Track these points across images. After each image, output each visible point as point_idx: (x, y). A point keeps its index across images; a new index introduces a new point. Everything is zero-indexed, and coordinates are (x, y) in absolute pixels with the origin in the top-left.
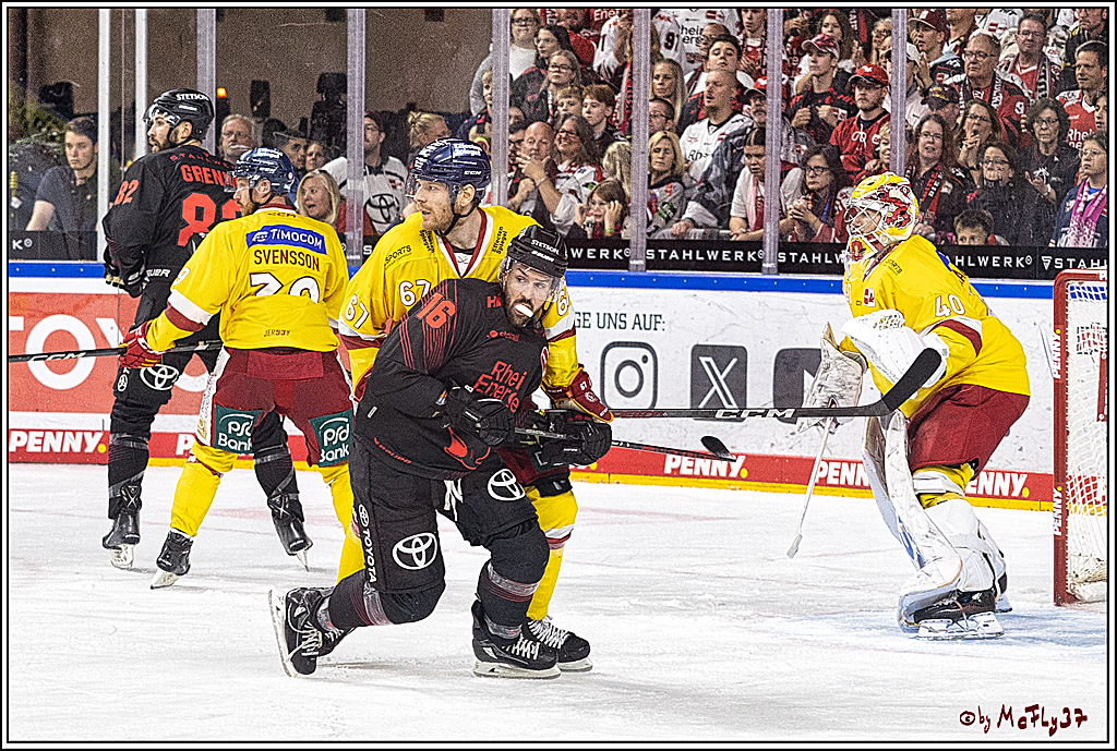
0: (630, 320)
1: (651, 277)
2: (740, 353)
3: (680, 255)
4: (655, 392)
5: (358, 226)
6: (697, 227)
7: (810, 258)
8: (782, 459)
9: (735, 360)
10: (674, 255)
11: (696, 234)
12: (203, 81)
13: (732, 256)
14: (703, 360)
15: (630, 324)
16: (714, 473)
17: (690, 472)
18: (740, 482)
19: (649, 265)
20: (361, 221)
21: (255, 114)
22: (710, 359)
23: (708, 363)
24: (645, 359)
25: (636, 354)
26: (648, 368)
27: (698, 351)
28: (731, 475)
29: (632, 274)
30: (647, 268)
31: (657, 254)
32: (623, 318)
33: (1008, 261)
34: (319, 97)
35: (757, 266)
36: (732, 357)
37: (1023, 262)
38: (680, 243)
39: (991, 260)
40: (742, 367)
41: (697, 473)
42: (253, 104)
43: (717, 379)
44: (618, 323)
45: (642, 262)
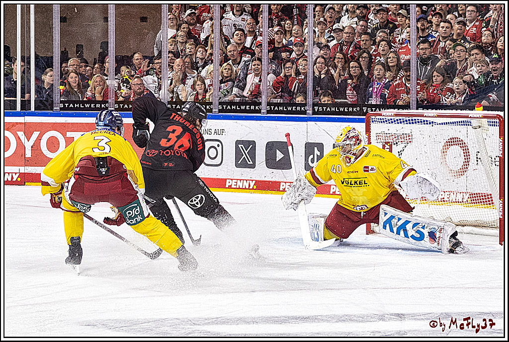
0: (213, 131)
1: (220, 116)
2: (254, 143)
3: (231, 107)
4: (222, 158)
5: (113, 97)
6: (237, 97)
7: (278, 108)
8: (269, 182)
9: (251, 146)
10: (229, 107)
11: (237, 100)
12: (55, 44)
13: (250, 108)
14: (240, 146)
15: (213, 133)
16: (244, 187)
17: (235, 187)
18: (254, 190)
19: (220, 111)
20: (114, 96)
21: (78, 57)
22: (242, 146)
23: (241, 147)
24: (218, 146)
25: (215, 144)
26: (219, 149)
27: (238, 142)
28: (250, 188)
29: (213, 114)
30: (219, 112)
31: (223, 107)
32: (210, 130)
33: (351, 109)
34: (101, 51)
35: (259, 111)
36: (250, 145)
37: (356, 109)
38: (231, 103)
39: (344, 109)
40: (254, 148)
41: (238, 187)
42: (77, 53)
43: (245, 153)
44: (209, 132)
45: (217, 110)
